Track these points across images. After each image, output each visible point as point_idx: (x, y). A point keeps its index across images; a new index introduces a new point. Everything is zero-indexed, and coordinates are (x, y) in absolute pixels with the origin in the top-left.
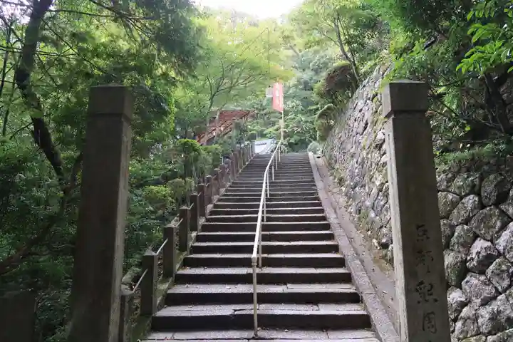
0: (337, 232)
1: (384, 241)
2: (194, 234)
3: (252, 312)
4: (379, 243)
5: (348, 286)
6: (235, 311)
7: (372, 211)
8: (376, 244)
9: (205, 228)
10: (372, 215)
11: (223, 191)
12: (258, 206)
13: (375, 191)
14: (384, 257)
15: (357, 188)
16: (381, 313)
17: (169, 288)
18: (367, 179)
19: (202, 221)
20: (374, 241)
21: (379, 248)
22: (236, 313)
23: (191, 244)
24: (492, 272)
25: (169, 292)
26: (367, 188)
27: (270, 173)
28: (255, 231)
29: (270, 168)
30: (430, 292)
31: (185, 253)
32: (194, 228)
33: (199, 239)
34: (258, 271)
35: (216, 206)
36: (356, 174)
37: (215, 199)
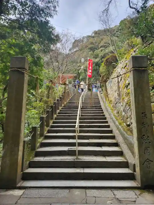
1: (128, 123)
2: (52, 121)
3: (76, 149)
4: (126, 124)
5: (114, 140)
7: (124, 112)
9: (56, 119)
10: (124, 114)
11: (63, 105)
12: (78, 111)
13: (124, 104)
14: (129, 130)
16: (127, 150)
17: (42, 140)
18: (121, 100)
19: (55, 116)
20: (124, 124)
21: (126, 126)
22: (69, 149)
23: (51, 124)
25: (43, 142)
26: (121, 103)
27: (82, 99)
28: (76, 120)
29: (82, 96)
30: (147, 139)
31: (49, 127)
32: (52, 119)
33: (54, 123)
34: (78, 134)
35: (60, 111)
36: (117, 98)
37: (60, 108)
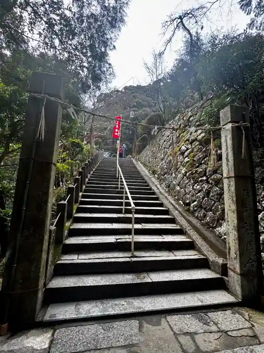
0: (161, 196)
1: (188, 201)
2: (81, 194)
3: (130, 240)
4: (184, 203)
5: (174, 225)
6: (117, 239)
7: (178, 186)
8: (182, 203)
9: (85, 191)
10: (178, 188)
11: (92, 172)
13: (180, 176)
14: (188, 210)
15: (166, 175)
16: (200, 240)
17: (71, 225)
18: (174, 170)
20: (180, 201)
21: (184, 205)
22: (118, 241)
23: (80, 199)
24: (261, 219)
25: (72, 227)
28: (127, 194)
30: (250, 229)
31: (77, 204)
32: (81, 191)
33: (83, 197)
34: (135, 216)
37: (89, 176)
